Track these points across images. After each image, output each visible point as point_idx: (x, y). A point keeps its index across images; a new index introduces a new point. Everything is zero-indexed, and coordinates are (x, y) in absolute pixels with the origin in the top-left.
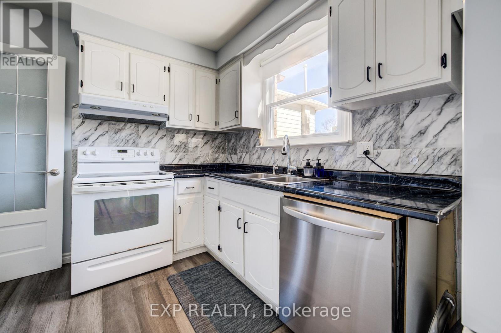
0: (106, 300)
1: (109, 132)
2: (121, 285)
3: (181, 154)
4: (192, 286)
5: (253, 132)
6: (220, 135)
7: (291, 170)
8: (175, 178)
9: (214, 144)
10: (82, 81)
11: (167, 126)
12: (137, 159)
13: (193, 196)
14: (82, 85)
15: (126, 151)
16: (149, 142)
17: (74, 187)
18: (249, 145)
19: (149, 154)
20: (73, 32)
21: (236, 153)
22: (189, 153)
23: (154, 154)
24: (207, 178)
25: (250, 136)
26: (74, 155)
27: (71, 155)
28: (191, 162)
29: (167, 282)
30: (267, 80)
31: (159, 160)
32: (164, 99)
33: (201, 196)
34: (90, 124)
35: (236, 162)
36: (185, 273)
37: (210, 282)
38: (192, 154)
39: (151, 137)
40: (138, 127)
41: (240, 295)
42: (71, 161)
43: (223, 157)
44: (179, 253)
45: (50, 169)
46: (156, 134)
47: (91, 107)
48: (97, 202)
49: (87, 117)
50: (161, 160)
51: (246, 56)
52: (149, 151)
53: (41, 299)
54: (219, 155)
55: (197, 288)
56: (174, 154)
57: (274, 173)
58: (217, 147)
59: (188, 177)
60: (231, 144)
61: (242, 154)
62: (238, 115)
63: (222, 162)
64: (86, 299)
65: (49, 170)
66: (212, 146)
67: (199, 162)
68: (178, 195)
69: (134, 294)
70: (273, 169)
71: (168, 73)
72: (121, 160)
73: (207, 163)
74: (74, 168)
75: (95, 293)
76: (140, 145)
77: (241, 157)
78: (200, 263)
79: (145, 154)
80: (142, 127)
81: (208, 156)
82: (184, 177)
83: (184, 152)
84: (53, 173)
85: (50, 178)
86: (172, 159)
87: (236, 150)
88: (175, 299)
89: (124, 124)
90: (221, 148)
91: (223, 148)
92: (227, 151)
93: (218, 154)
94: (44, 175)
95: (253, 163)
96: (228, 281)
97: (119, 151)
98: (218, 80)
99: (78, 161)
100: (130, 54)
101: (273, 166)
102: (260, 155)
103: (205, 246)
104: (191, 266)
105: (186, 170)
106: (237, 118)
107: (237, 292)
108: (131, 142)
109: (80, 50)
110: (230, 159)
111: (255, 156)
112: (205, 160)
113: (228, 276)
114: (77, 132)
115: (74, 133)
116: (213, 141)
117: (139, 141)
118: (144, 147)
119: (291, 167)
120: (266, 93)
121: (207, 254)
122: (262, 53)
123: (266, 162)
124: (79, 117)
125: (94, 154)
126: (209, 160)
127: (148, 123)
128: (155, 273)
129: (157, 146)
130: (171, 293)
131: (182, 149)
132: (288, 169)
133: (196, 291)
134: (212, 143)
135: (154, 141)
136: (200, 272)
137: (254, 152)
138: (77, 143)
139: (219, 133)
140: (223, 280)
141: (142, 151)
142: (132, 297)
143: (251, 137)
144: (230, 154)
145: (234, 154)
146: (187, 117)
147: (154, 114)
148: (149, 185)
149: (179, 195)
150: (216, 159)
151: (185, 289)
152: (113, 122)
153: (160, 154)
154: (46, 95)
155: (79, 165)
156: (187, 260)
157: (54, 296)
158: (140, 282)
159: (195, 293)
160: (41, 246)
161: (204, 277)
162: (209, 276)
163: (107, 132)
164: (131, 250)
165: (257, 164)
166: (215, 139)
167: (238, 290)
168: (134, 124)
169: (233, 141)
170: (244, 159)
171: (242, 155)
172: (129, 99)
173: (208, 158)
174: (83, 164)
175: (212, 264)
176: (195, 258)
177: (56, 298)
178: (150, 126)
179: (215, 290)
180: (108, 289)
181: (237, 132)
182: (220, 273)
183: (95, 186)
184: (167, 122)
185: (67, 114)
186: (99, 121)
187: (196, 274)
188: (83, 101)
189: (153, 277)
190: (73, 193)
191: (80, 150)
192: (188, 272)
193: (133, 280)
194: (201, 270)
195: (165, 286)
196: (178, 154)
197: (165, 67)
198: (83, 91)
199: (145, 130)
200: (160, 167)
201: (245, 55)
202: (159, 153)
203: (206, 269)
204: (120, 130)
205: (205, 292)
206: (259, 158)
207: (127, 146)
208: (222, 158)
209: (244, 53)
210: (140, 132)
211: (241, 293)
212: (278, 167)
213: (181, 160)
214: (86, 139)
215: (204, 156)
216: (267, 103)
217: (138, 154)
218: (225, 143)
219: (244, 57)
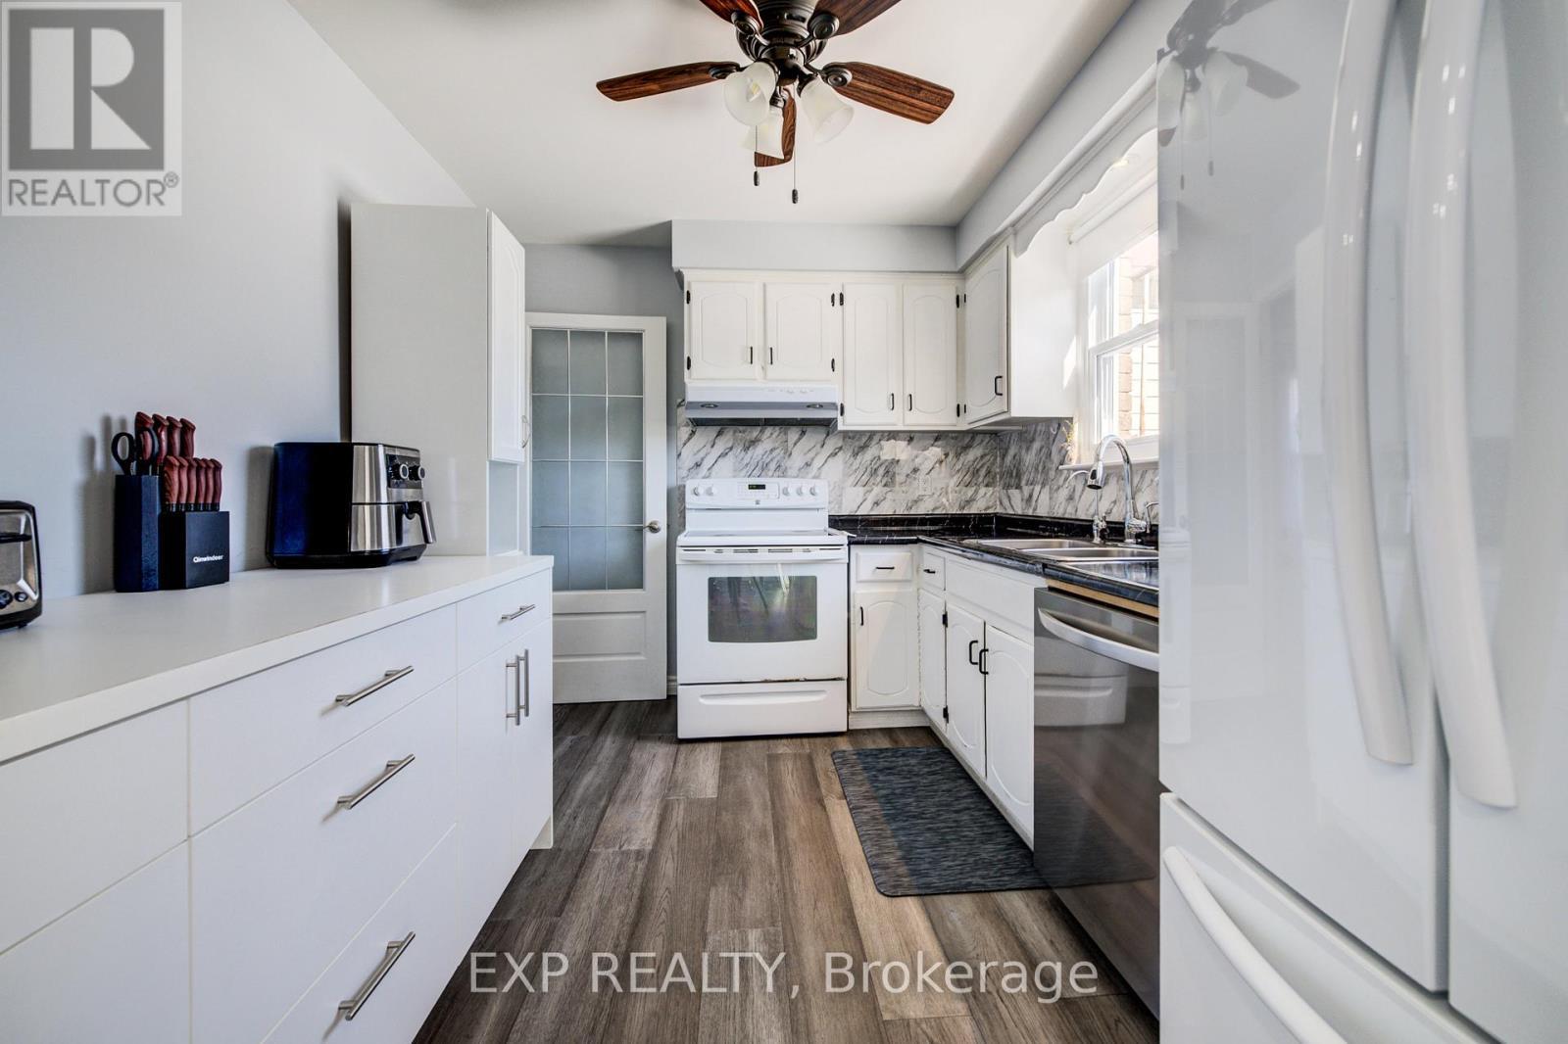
0: (726, 759)
1: (734, 450)
2: (751, 744)
3: (878, 490)
4: (875, 776)
5: (1057, 426)
6: (979, 438)
7: (1135, 531)
8: (849, 544)
9: (960, 462)
10: (689, 358)
11: (840, 427)
12: (783, 502)
13: (893, 589)
14: (689, 367)
15: (763, 487)
16: (808, 465)
17: (679, 552)
18: (1049, 465)
19: (806, 491)
20: (675, 270)
21: (1018, 487)
22: (897, 488)
23: (817, 491)
24: (927, 548)
25: (1051, 439)
26: (680, 495)
27: (676, 494)
28: (901, 511)
29: (831, 760)
30: (1090, 278)
31: (827, 505)
32: (833, 367)
33: (911, 589)
34: (704, 435)
35: (1020, 512)
36: (868, 753)
37: (915, 779)
38: (904, 489)
39: (811, 454)
40: (786, 434)
41: (972, 815)
42: (677, 505)
43: (988, 495)
44: (862, 712)
45: (648, 522)
46: (822, 446)
47: (702, 406)
48: (711, 580)
49: (698, 423)
50: (832, 506)
51: (1020, 231)
52: (806, 484)
53: (642, 734)
54: (976, 492)
55: (884, 782)
56: (861, 490)
57: (1097, 540)
58: (971, 469)
59: (878, 544)
60: (1009, 458)
61: (1031, 487)
62: (1002, 386)
63: (933, 510)
64: (698, 750)
65: (647, 524)
66: (957, 467)
67: (922, 509)
68: (857, 582)
69: (769, 762)
70: (1095, 527)
71: (840, 307)
72: (754, 506)
73: (944, 512)
74: (682, 520)
75: (712, 746)
76: (790, 472)
77: (1031, 496)
78: (906, 742)
79: (799, 492)
80: (793, 434)
81: (947, 493)
82: (869, 543)
83: (885, 485)
84: (654, 529)
85: (649, 536)
86: (858, 502)
87: (1019, 476)
88: (837, 787)
89: (759, 428)
90: (983, 472)
91: (988, 472)
92: (1001, 478)
93: (974, 489)
94: (640, 531)
95: (1059, 512)
96: (956, 787)
97: (751, 487)
98: (961, 299)
99: (687, 506)
100: (765, 285)
101: (1093, 521)
102: (1074, 490)
103: (922, 712)
104: (884, 743)
105: (888, 528)
106: (1001, 394)
107: (968, 809)
108: (773, 466)
109: (685, 301)
110: (1006, 502)
111: (1064, 493)
112: (938, 504)
113: (960, 778)
114: (686, 452)
115: (679, 455)
116: (958, 455)
117: (788, 463)
118: (797, 477)
119: (1136, 522)
120: (1086, 314)
121: (929, 732)
122: (1053, 219)
123: (1087, 510)
124: (687, 425)
125: (709, 493)
126: (947, 504)
127: (804, 424)
128: (812, 740)
129: (823, 475)
130: (833, 777)
131: (879, 479)
132: (1127, 530)
133: (880, 785)
134: (955, 460)
135: (817, 463)
136: (900, 759)
137: (1061, 482)
138: (684, 473)
139: (973, 434)
140: (945, 783)
141: (792, 484)
142: (766, 764)
143: (1054, 441)
144: (1007, 487)
145: (1016, 488)
146: (885, 401)
147: (811, 406)
148: (798, 555)
149: (861, 582)
150: (968, 502)
151: (860, 778)
152: (741, 428)
153: (830, 492)
154: (640, 391)
155: (689, 515)
156: (879, 734)
157: (656, 735)
158: (783, 748)
159: (878, 789)
160: (638, 654)
161: (905, 768)
162: (916, 769)
163: (731, 448)
164: (766, 681)
165: (1066, 516)
166: (966, 448)
167: (972, 806)
168: (777, 428)
169: (1012, 452)
170: (1036, 501)
171: (1033, 489)
172: (765, 377)
173: (944, 500)
174: (693, 513)
175: (931, 751)
176: (899, 733)
177: (660, 738)
178: (809, 429)
179: (920, 793)
180: (730, 745)
181: (1021, 428)
182: (942, 769)
183: (710, 552)
184: (840, 418)
185: (671, 421)
186: (719, 428)
187: (890, 760)
188: (691, 397)
189: (807, 746)
190: (678, 562)
191: (690, 485)
192: (874, 753)
193: (771, 742)
194: (903, 755)
195: (824, 762)
196: (870, 491)
197: (833, 296)
198: (690, 377)
199: (799, 439)
200: (830, 521)
201: (1018, 226)
202: (827, 491)
203: (913, 756)
204: (754, 442)
205: (897, 791)
206: (1071, 498)
207: (767, 475)
208: (984, 501)
209: (1013, 225)
210: (790, 443)
211: (976, 813)
212: (1108, 522)
213: (877, 503)
214: (698, 465)
215: (936, 496)
216: (1092, 343)
217: (786, 492)
218: (995, 459)
219: (1015, 234)
